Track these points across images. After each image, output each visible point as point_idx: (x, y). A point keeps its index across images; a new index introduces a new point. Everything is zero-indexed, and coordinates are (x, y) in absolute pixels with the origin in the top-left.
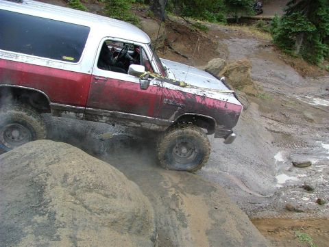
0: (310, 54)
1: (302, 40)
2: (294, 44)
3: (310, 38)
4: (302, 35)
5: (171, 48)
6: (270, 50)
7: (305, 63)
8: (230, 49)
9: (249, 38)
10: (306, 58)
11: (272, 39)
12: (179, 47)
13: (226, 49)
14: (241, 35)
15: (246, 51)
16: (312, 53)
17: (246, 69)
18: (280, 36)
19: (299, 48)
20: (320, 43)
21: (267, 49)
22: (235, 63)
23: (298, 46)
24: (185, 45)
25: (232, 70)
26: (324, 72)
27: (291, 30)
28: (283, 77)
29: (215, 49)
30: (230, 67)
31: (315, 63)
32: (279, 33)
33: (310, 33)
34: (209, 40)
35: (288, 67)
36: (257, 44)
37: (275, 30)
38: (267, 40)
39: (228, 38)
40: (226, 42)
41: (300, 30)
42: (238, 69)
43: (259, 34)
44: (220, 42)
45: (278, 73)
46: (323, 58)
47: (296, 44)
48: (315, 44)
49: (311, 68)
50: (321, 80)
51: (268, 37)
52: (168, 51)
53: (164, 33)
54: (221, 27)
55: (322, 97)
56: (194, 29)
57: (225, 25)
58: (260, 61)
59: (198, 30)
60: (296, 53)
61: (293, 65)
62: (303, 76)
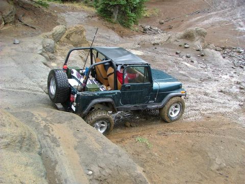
0: (124, 21)
1: (118, 10)
2: (112, 14)
3: (123, 9)
4: (117, 7)
5: (20, 21)
6: (96, 19)
7: (121, 28)
8: (67, 20)
9: (80, 11)
10: (122, 24)
11: (96, 11)
12: (28, 20)
13: (64, 20)
14: (73, 10)
15: (79, 21)
16: (125, 20)
17: (82, 32)
18: (102, 8)
19: (116, 17)
20: (130, 12)
21: (94, 19)
22: (74, 28)
23: (115, 15)
24: (32, 18)
25: (72, 33)
26: (135, 32)
27: (109, 4)
28: (108, 38)
29: (55, 21)
30: (70, 31)
31: (128, 27)
32: (101, 7)
33: (122, 6)
34: (50, 14)
35: (110, 30)
36: (86, 16)
37: (98, 4)
38: (92, 12)
39: (64, 12)
40: (64, 15)
41: (115, 3)
42: (76, 33)
43: (86, 8)
44: (58, 15)
45: (104, 35)
46: (133, 23)
47: (114, 14)
48: (127, 13)
49: (126, 30)
50: (134, 39)
51: (94, 11)
52: (19, 24)
53: (13, 9)
54: (57, 4)
55: (136, 49)
56: (37, 5)
57: (60, 3)
58: (90, 28)
59: (40, 6)
60: (114, 20)
61: (113, 29)
62: (122, 37)
